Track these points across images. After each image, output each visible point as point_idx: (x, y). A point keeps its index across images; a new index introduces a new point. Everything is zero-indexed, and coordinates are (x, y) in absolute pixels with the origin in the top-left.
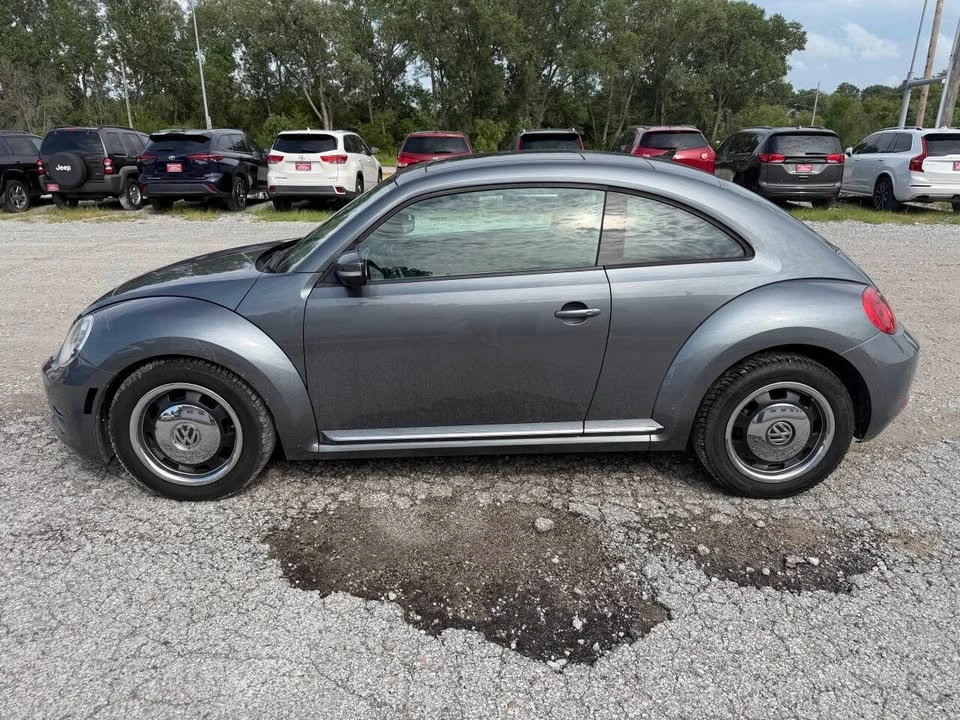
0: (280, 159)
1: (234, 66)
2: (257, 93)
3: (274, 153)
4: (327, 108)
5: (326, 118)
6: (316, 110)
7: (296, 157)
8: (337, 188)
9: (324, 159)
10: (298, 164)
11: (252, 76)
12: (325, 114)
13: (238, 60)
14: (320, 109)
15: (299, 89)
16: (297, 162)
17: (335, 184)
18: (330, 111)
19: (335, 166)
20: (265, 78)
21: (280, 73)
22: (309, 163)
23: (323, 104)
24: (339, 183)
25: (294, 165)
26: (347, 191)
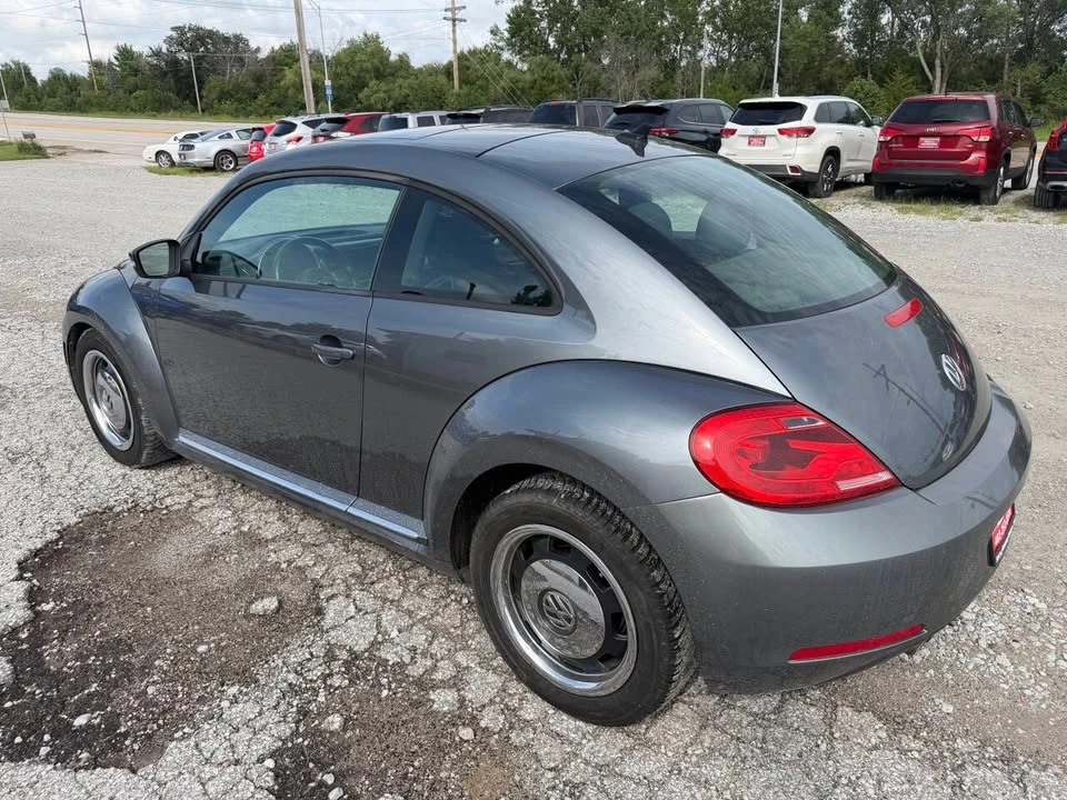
0: (733, 132)
1: (838, 22)
2: (860, 52)
3: (730, 125)
4: (942, 67)
5: (938, 80)
6: (927, 70)
7: (750, 129)
8: (791, 167)
9: (781, 132)
10: (751, 139)
11: (857, 33)
12: (938, 74)
13: (846, 16)
14: (932, 69)
15: (912, 44)
16: (750, 136)
17: (789, 162)
18: (946, 70)
19: (794, 140)
20: (873, 33)
21: (892, 28)
22: (764, 137)
23: (938, 62)
24: (794, 163)
25: (747, 140)
26: (804, 172)
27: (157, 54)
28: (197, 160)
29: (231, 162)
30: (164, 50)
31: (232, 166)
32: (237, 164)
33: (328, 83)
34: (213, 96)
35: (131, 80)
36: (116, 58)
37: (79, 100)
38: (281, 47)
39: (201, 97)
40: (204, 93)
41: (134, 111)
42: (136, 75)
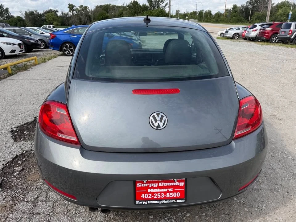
27: (243, 6)
28: (228, 35)
29: (237, 37)
30: (245, 5)
31: (237, 38)
32: (239, 37)
33: (291, 13)
34: (254, 18)
35: (234, 14)
36: (232, 8)
37: (219, 20)
38: (281, 2)
39: (251, 19)
40: (252, 17)
41: (231, 22)
42: (235, 13)
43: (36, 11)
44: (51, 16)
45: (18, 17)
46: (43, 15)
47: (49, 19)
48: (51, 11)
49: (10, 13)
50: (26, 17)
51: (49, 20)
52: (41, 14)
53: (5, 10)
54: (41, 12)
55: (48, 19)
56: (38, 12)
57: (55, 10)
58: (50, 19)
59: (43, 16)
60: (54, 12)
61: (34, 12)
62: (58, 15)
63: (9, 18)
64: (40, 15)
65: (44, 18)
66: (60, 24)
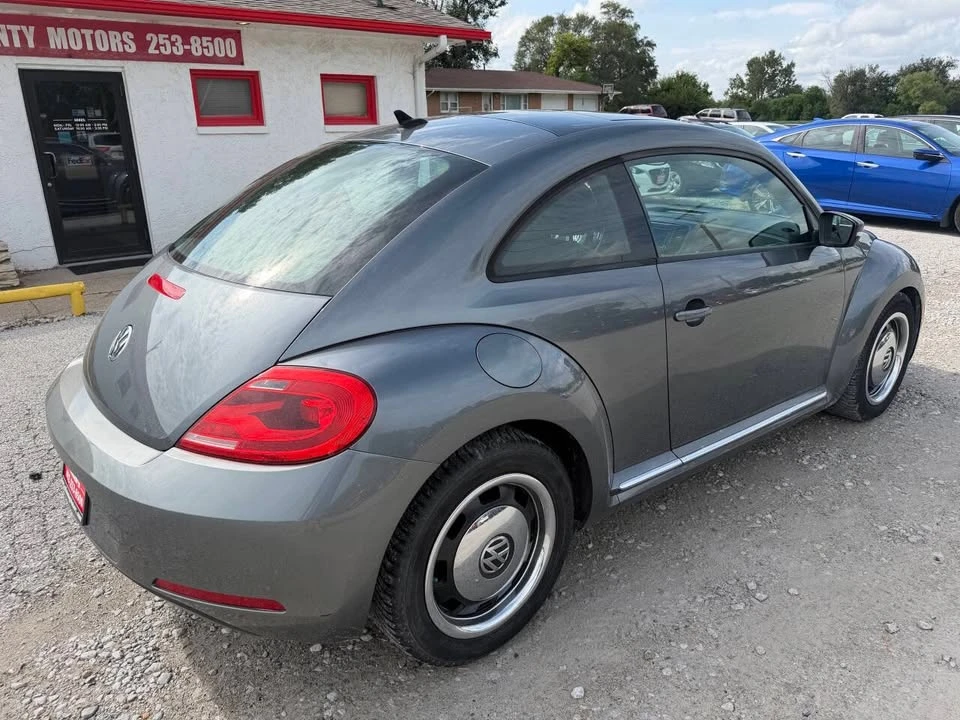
43: (872, 70)
44: (919, 81)
45: (816, 90)
46: (896, 79)
47: (910, 93)
48: (927, 65)
49: (794, 79)
50: (835, 89)
51: (908, 97)
52: (887, 79)
53: (785, 70)
54: (891, 70)
55: (906, 92)
56: (879, 70)
57: (945, 62)
58: (914, 92)
59: (893, 85)
60: (938, 67)
61: (867, 70)
62: (951, 78)
63: (786, 94)
64: (883, 82)
65: (894, 89)
66: (945, 108)
